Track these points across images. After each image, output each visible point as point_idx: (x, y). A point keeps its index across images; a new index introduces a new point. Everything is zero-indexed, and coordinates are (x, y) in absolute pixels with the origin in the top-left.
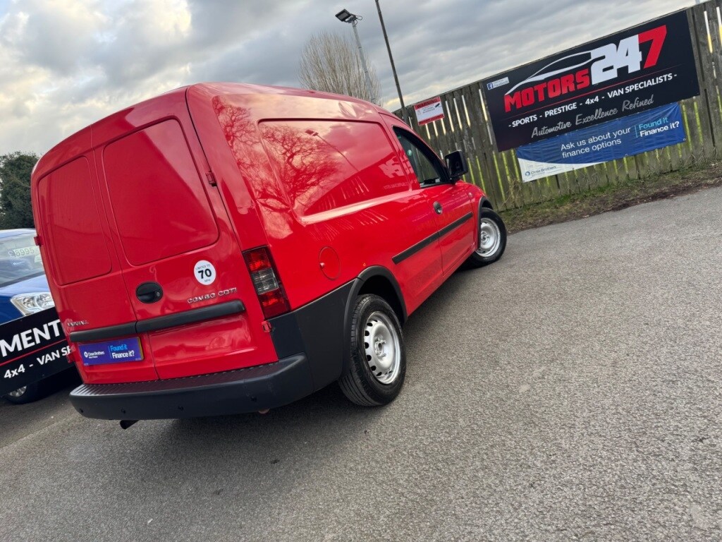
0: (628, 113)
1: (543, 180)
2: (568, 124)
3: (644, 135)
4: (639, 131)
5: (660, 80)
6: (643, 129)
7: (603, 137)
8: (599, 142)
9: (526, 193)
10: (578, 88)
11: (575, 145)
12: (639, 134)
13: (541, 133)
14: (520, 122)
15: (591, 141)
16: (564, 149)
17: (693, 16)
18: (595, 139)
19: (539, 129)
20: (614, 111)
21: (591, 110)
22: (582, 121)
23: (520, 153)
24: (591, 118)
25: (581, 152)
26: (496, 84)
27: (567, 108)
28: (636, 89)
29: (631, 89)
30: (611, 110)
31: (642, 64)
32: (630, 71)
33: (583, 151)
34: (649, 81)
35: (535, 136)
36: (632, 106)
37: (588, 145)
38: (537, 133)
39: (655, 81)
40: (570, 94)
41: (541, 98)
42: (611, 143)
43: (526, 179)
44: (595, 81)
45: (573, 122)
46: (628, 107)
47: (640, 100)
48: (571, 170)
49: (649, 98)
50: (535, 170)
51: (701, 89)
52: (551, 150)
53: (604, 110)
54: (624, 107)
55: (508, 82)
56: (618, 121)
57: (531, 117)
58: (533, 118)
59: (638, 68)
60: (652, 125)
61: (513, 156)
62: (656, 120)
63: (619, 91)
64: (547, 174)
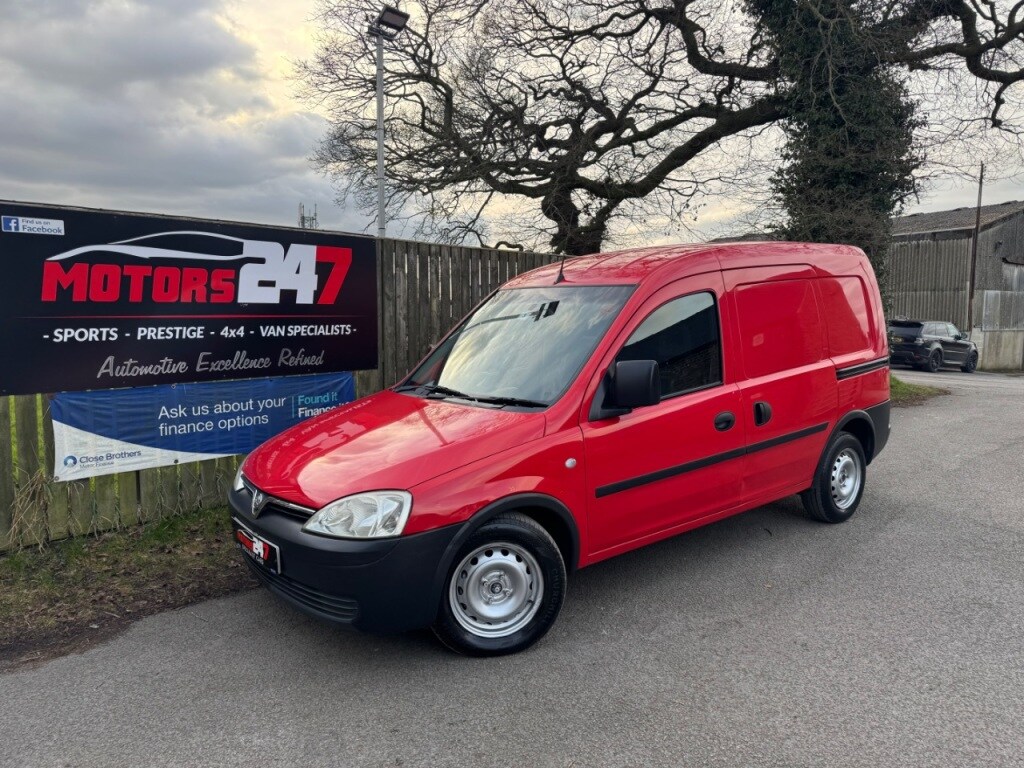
0: (286, 370)
1: (105, 480)
2: (182, 366)
3: (303, 415)
4: (297, 407)
5: (335, 330)
6: (303, 405)
7: (240, 406)
8: (232, 415)
9: (58, 510)
10: (212, 301)
11: (189, 412)
12: (297, 412)
13: (121, 373)
14: (75, 334)
15: (219, 409)
16: (164, 417)
17: (382, 253)
18: (227, 408)
19: (118, 363)
20: (265, 362)
21: (227, 348)
22: (209, 366)
23: (59, 407)
24: (226, 364)
25: (196, 428)
26: (27, 225)
27: (186, 332)
28: (303, 334)
29: (296, 331)
30: (262, 359)
31: (317, 294)
32: (300, 300)
33: (201, 427)
34: (322, 327)
35: (106, 375)
36: (293, 362)
37: (212, 417)
38: (110, 371)
39: (329, 331)
40: (193, 307)
41: (135, 296)
42: (253, 420)
43: (64, 473)
44: (243, 298)
45: (192, 364)
46: (287, 360)
47: (306, 354)
48: (172, 463)
49: (318, 355)
50: (92, 455)
51: (380, 360)
52: (139, 414)
53: (250, 356)
54: (282, 359)
55: (63, 233)
56: (268, 382)
57: (104, 330)
58: (108, 334)
59: (309, 300)
60: (317, 399)
61: (40, 413)
62: (322, 394)
63: (278, 328)
64: (118, 467)
